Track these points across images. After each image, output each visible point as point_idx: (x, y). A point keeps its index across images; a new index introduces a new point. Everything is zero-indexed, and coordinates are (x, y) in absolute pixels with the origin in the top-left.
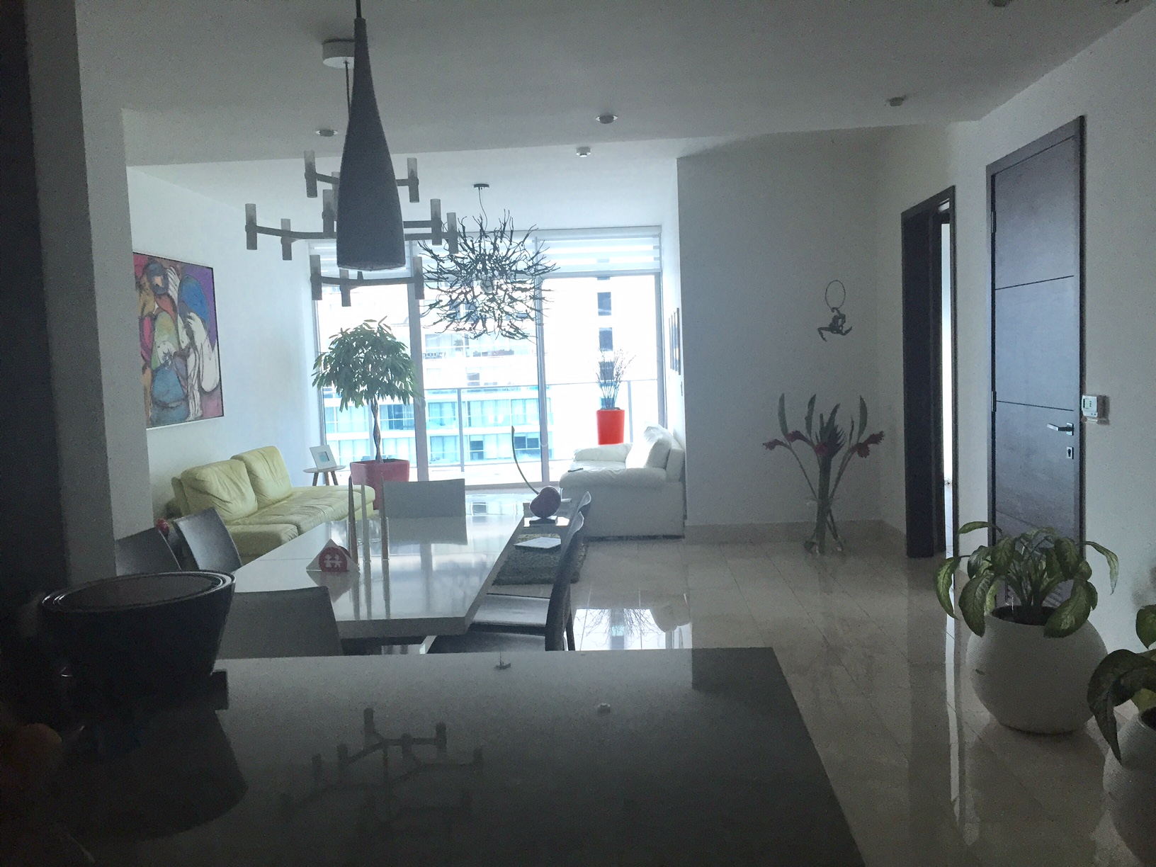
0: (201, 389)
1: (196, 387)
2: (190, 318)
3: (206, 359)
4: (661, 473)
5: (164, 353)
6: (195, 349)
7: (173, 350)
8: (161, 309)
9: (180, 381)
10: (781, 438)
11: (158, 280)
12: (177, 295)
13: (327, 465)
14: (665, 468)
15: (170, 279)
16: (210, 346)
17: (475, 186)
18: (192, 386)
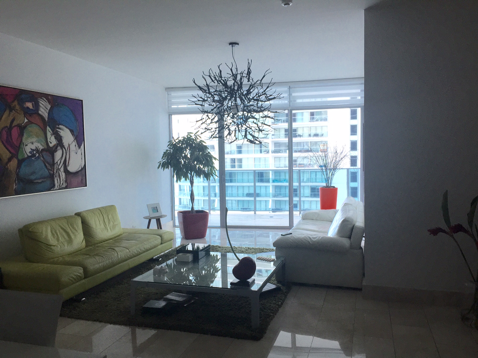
0: (66, 171)
1: (62, 169)
2: (60, 129)
3: (73, 154)
4: (346, 242)
5: (31, 149)
6: (62, 146)
7: (41, 147)
8: (30, 122)
9: (46, 166)
10: (444, 227)
11: (29, 105)
12: (47, 115)
13: (156, 215)
14: (350, 238)
15: (41, 105)
16: (77, 146)
17: (231, 44)
18: (59, 169)
